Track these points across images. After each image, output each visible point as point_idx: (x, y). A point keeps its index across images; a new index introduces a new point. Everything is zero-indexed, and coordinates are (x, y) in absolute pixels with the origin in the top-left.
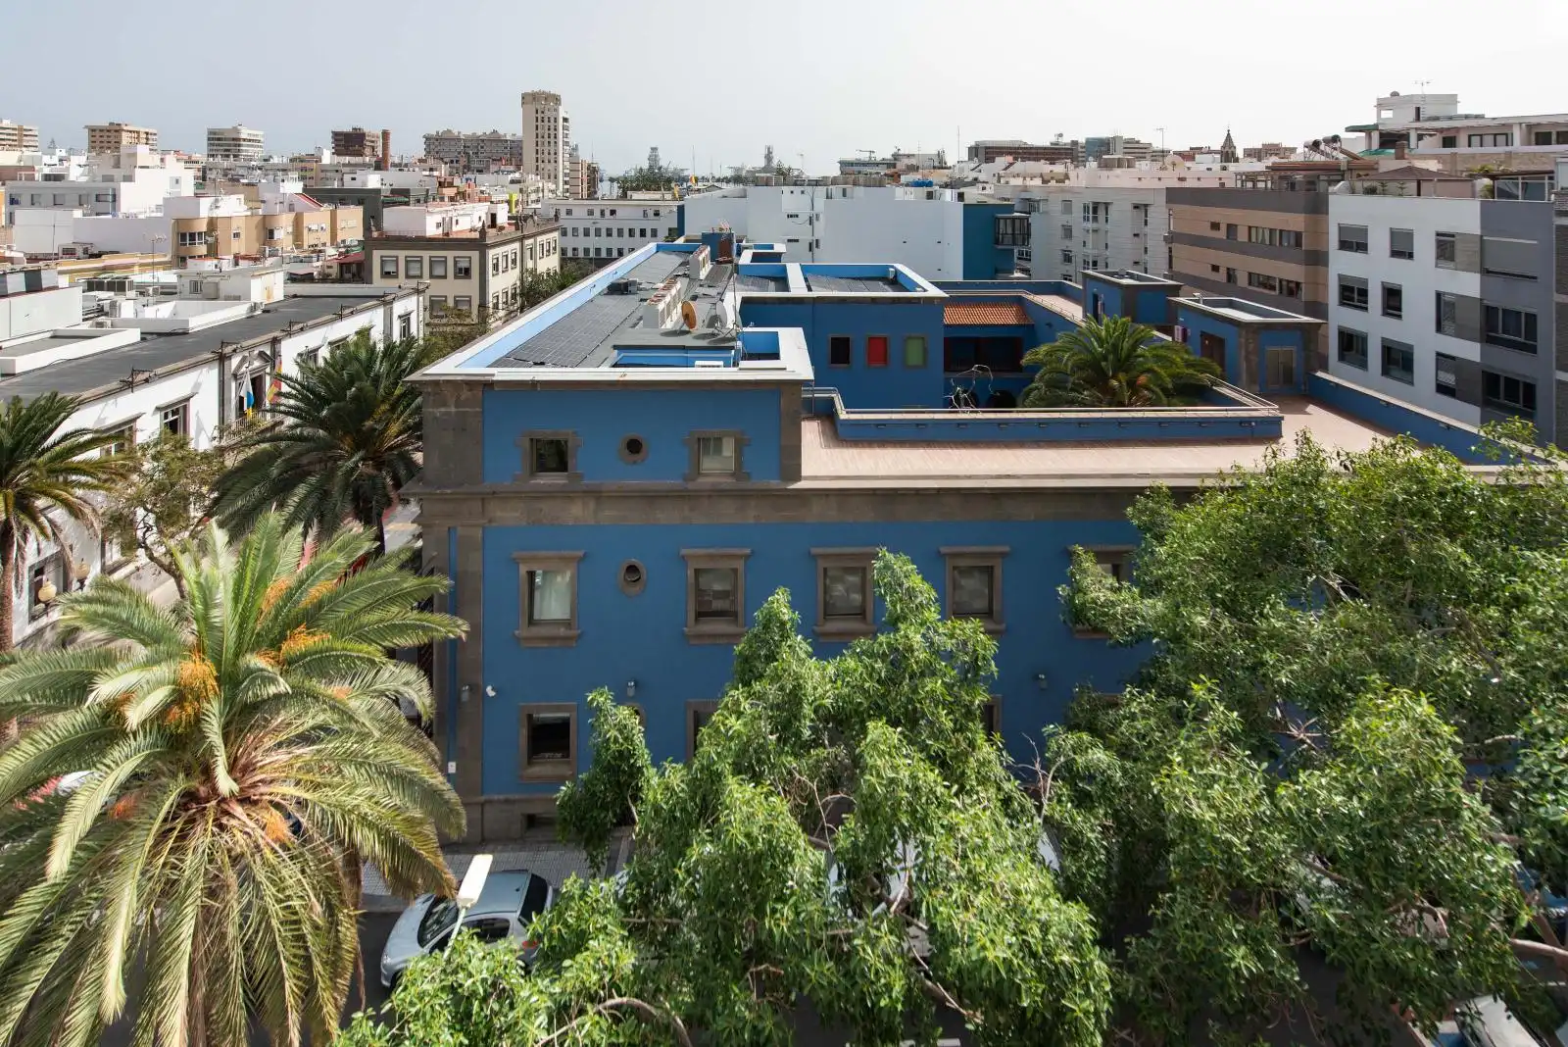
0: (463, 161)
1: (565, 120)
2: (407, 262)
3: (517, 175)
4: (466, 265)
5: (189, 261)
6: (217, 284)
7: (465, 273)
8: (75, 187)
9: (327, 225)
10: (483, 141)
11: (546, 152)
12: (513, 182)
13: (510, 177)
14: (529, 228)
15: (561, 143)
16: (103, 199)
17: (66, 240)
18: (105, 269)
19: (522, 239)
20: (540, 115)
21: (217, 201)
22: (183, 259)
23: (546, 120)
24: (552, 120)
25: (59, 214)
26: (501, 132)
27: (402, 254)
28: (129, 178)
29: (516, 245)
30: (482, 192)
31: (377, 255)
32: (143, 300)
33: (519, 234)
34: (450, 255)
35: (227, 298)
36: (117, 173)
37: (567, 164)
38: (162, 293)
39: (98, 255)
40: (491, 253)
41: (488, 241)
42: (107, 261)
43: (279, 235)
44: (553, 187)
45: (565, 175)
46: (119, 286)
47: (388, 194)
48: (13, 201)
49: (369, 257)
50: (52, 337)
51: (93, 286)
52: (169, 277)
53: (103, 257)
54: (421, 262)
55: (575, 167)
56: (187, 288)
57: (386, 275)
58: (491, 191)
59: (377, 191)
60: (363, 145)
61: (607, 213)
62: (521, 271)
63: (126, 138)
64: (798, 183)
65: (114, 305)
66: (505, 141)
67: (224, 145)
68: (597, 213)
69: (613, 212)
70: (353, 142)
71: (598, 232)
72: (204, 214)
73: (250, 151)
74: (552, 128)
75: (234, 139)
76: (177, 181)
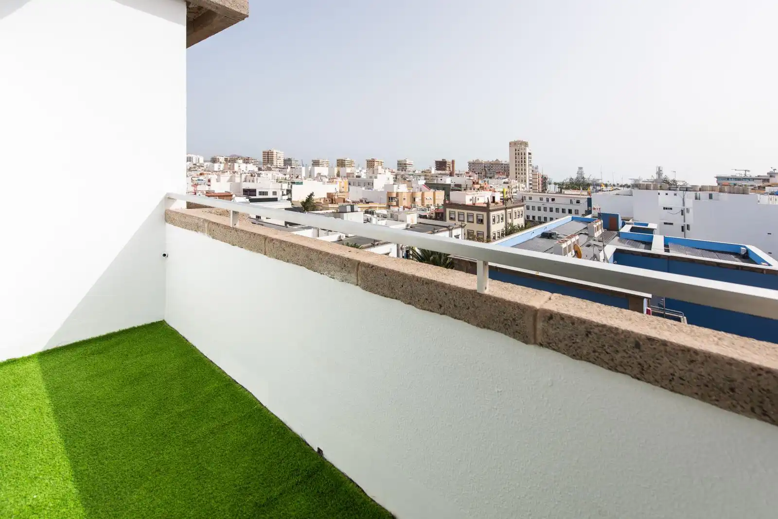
0: (484, 173)
1: (530, 154)
2: (459, 214)
3: (506, 180)
4: (481, 218)
5: (391, 207)
6: (397, 215)
7: (481, 221)
8: (364, 180)
9: (432, 197)
10: (492, 164)
11: (520, 169)
12: (504, 183)
13: (504, 180)
14: (509, 204)
15: (527, 165)
16: (369, 184)
17: (361, 198)
18: (370, 207)
19: (506, 209)
20: (517, 152)
21: (398, 186)
22: (389, 206)
23: (520, 154)
24: (524, 154)
25: (359, 188)
26: (500, 160)
27: (457, 211)
28: (376, 178)
29: (503, 212)
30: (491, 187)
31: (448, 210)
32: (378, 218)
33: (504, 206)
34: (475, 213)
35: (400, 221)
36: (373, 176)
37: (531, 175)
38: (383, 217)
39: (368, 203)
40: (492, 214)
41: (490, 209)
42: (370, 205)
43: (416, 200)
44: (524, 186)
45: (530, 180)
46: (372, 213)
47: (453, 186)
48: (349, 184)
49: (445, 211)
51: (366, 212)
52: (385, 212)
53: (370, 203)
54: (464, 215)
55: (535, 177)
56: (389, 216)
57: (451, 219)
58: (495, 187)
59: (450, 185)
60: (446, 167)
61: (550, 200)
62: (506, 224)
63: (376, 164)
64: (672, 188)
65: (371, 219)
66: (502, 164)
67: (402, 166)
68: (545, 199)
69: (553, 200)
70: (441, 165)
71: (539, 209)
72: (395, 191)
73: (408, 168)
74: (523, 158)
75: (405, 164)
76: (388, 179)
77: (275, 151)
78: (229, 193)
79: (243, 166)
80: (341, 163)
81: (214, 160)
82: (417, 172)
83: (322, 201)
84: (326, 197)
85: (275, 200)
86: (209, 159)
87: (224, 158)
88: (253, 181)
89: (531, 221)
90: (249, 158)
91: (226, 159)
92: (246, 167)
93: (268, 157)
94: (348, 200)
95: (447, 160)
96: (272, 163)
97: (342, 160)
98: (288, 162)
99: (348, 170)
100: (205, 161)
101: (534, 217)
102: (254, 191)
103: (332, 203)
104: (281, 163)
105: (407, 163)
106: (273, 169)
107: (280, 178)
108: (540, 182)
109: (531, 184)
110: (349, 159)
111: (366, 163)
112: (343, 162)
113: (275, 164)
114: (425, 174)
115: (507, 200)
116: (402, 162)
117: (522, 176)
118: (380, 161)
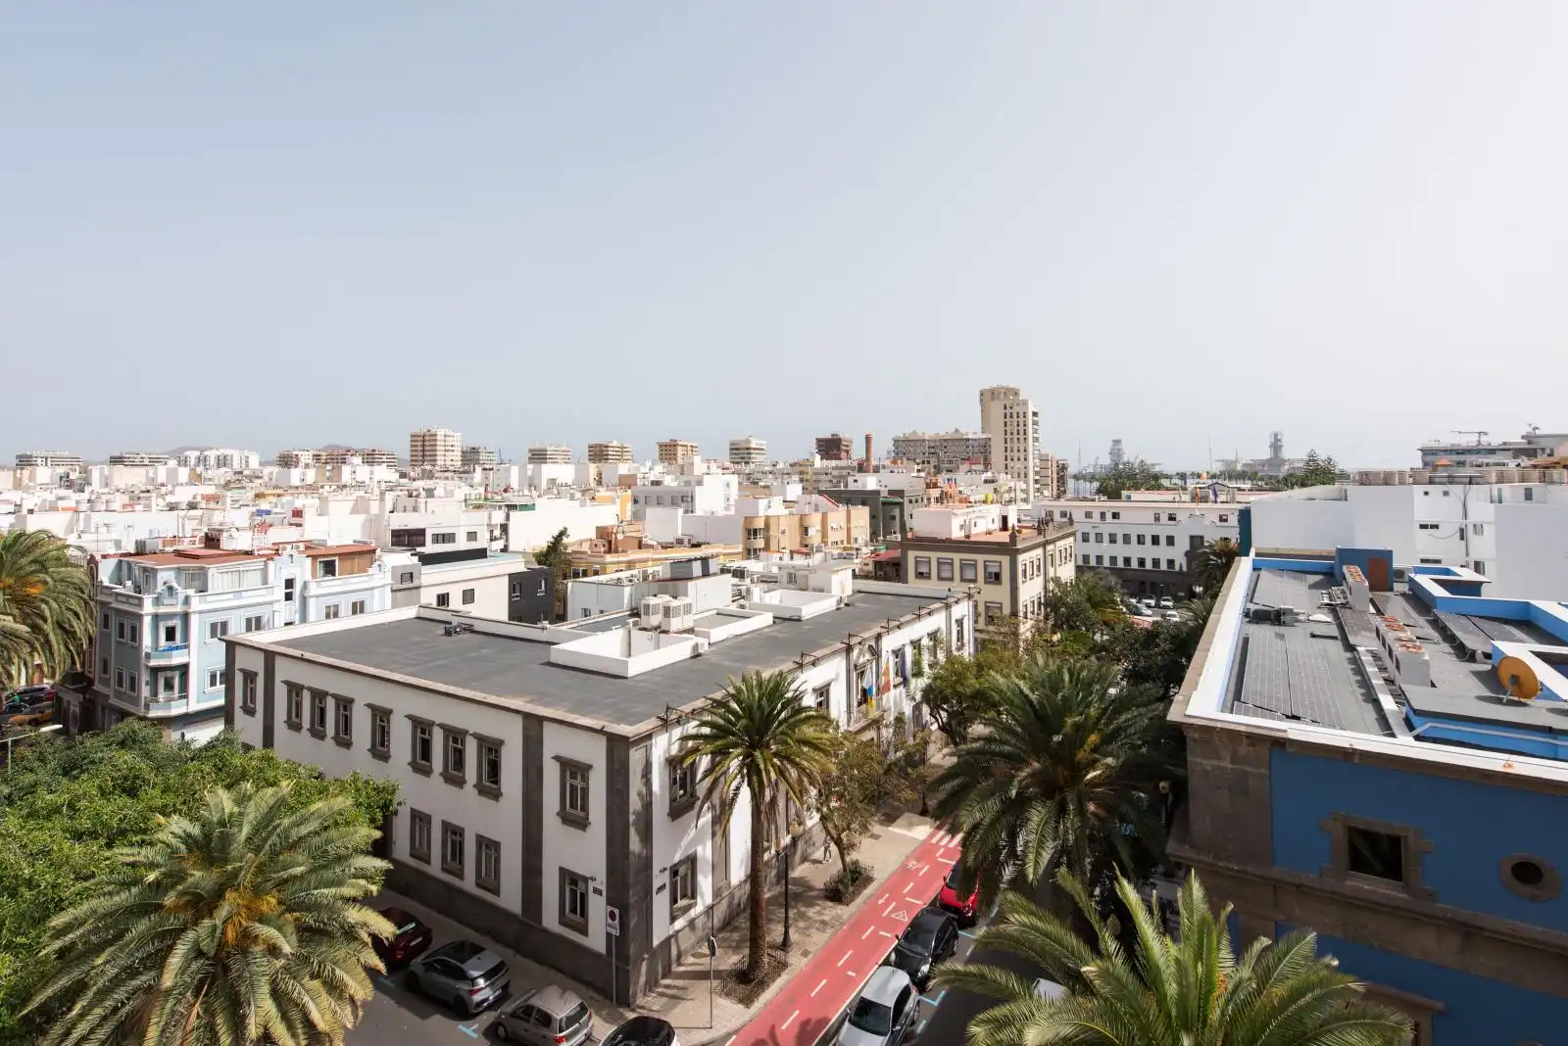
0: (933, 461)
1: (1035, 414)
2: (939, 564)
3: (989, 475)
4: (996, 570)
5: (757, 553)
6: (807, 576)
7: (996, 578)
8: (670, 491)
9: (843, 524)
10: (945, 440)
11: (1015, 449)
12: (986, 481)
13: (982, 476)
15: (1030, 440)
17: (677, 532)
19: (1044, 545)
20: (1008, 411)
21: (770, 502)
22: (749, 551)
23: (1015, 416)
24: (1021, 415)
26: (962, 431)
27: (934, 556)
28: (700, 483)
29: (1039, 551)
30: (960, 492)
31: (912, 555)
34: (980, 558)
35: (814, 590)
37: (1037, 461)
39: (697, 545)
40: (1021, 558)
41: (1019, 547)
43: (811, 532)
44: (1024, 487)
45: (1036, 473)
47: (888, 495)
48: (635, 501)
49: (904, 556)
50: (718, 614)
53: (703, 547)
54: (952, 564)
55: (1044, 465)
56: (785, 579)
57: (920, 575)
58: (966, 491)
59: (878, 492)
60: (839, 449)
61: (1109, 516)
62: (1046, 581)
63: (682, 451)
64: (1437, 480)
65: (748, 591)
66: (968, 440)
67: (740, 453)
68: (1096, 516)
69: (1115, 516)
70: (830, 447)
71: (1099, 538)
72: (762, 513)
73: (757, 458)
74: (1022, 424)
75: (747, 449)
76: (728, 484)
77: (441, 433)
78: (364, 543)
79: (363, 472)
80: (599, 454)
81: (287, 461)
82: (780, 466)
83: (585, 548)
85: (481, 554)
86: (275, 456)
87: (311, 453)
88: (415, 509)
89: (1092, 568)
90: (374, 451)
91: (317, 457)
92: (372, 473)
93: (423, 448)
94: (650, 542)
95: (841, 436)
96: (433, 462)
97: (601, 446)
98: (471, 457)
99: (623, 469)
100: (262, 464)
101: (1099, 559)
102: (422, 532)
103: (609, 551)
104: (455, 459)
105: (753, 445)
106: (437, 475)
107: (473, 498)
108: (1055, 476)
109: (1036, 481)
110: (615, 443)
111: (656, 450)
112: (602, 451)
113: (443, 463)
114: (799, 469)
115: (1047, 524)
116: (738, 444)
117: (1019, 465)
118: (689, 444)
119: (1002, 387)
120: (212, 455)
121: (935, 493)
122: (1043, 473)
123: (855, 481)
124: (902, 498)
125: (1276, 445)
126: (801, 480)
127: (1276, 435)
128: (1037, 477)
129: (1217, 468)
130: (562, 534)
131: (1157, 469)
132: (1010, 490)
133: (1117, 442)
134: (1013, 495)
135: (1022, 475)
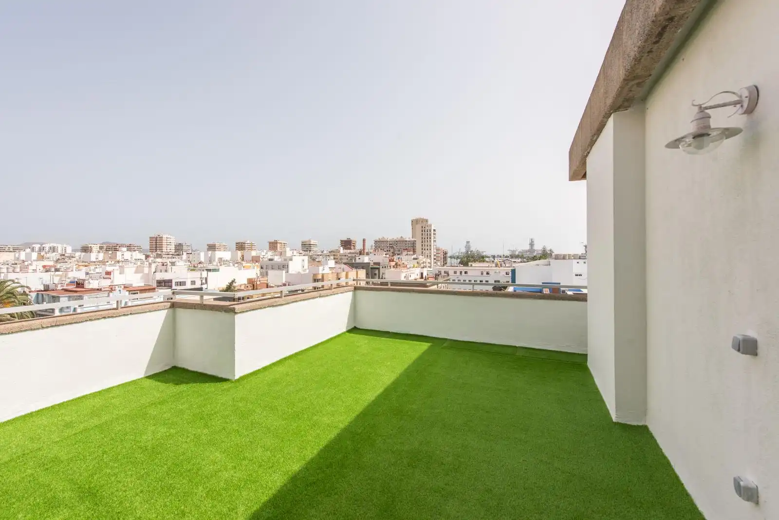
0: (392, 250)
1: (434, 230)
3: (415, 256)
10: (397, 241)
11: (426, 245)
12: (414, 259)
13: (413, 257)
15: (432, 242)
20: (423, 229)
21: (324, 268)
23: (426, 231)
24: (429, 231)
26: (404, 237)
30: (403, 264)
37: (435, 250)
45: (434, 255)
55: (438, 252)
58: (406, 263)
60: (350, 245)
61: (463, 273)
63: (279, 245)
66: (406, 241)
67: (306, 247)
68: (458, 273)
69: (466, 273)
70: (347, 244)
72: (321, 272)
73: (314, 249)
74: (429, 234)
75: (309, 244)
76: (303, 260)
79: (128, 255)
80: (241, 246)
81: (86, 250)
82: (325, 252)
83: (243, 288)
84: (246, 283)
87: (98, 246)
88: (166, 271)
90: (130, 245)
91: (101, 248)
93: (156, 244)
94: (272, 285)
95: (352, 239)
96: (161, 250)
98: (179, 248)
99: (254, 253)
100: (74, 250)
102: (170, 281)
103: (254, 289)
104: (171, 248)
108: (442, 256)
109: (435, 259)
110: (248, 242)
111: (268, 245)
112: (242, 245)
113: (166, 251)
114: (333, 254)
115: (439, 276)
116: (305, 242)
117: (427, 252)
118: (283, 242)
119: (421, 219)
120: (47, 246)
121: (393, 264)
122: (438, 255)
123: (360, 259)
124: (379, 266)
125: (532, 244)
126: (334, 259)
127: (532, 240)
128: (435, 257)
129: (508, 253)
130: (233, 281)
131: (484, 254)
132: (423, 263)
133: (468, 242)
134: (425, 264)
135: (429, 256)
